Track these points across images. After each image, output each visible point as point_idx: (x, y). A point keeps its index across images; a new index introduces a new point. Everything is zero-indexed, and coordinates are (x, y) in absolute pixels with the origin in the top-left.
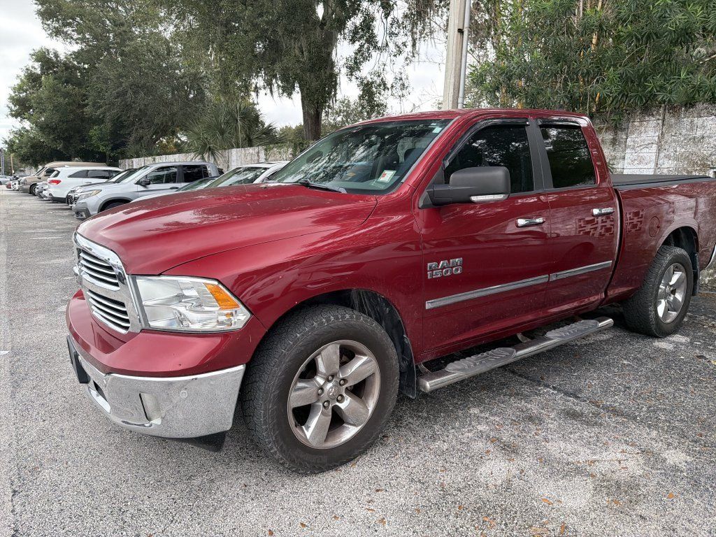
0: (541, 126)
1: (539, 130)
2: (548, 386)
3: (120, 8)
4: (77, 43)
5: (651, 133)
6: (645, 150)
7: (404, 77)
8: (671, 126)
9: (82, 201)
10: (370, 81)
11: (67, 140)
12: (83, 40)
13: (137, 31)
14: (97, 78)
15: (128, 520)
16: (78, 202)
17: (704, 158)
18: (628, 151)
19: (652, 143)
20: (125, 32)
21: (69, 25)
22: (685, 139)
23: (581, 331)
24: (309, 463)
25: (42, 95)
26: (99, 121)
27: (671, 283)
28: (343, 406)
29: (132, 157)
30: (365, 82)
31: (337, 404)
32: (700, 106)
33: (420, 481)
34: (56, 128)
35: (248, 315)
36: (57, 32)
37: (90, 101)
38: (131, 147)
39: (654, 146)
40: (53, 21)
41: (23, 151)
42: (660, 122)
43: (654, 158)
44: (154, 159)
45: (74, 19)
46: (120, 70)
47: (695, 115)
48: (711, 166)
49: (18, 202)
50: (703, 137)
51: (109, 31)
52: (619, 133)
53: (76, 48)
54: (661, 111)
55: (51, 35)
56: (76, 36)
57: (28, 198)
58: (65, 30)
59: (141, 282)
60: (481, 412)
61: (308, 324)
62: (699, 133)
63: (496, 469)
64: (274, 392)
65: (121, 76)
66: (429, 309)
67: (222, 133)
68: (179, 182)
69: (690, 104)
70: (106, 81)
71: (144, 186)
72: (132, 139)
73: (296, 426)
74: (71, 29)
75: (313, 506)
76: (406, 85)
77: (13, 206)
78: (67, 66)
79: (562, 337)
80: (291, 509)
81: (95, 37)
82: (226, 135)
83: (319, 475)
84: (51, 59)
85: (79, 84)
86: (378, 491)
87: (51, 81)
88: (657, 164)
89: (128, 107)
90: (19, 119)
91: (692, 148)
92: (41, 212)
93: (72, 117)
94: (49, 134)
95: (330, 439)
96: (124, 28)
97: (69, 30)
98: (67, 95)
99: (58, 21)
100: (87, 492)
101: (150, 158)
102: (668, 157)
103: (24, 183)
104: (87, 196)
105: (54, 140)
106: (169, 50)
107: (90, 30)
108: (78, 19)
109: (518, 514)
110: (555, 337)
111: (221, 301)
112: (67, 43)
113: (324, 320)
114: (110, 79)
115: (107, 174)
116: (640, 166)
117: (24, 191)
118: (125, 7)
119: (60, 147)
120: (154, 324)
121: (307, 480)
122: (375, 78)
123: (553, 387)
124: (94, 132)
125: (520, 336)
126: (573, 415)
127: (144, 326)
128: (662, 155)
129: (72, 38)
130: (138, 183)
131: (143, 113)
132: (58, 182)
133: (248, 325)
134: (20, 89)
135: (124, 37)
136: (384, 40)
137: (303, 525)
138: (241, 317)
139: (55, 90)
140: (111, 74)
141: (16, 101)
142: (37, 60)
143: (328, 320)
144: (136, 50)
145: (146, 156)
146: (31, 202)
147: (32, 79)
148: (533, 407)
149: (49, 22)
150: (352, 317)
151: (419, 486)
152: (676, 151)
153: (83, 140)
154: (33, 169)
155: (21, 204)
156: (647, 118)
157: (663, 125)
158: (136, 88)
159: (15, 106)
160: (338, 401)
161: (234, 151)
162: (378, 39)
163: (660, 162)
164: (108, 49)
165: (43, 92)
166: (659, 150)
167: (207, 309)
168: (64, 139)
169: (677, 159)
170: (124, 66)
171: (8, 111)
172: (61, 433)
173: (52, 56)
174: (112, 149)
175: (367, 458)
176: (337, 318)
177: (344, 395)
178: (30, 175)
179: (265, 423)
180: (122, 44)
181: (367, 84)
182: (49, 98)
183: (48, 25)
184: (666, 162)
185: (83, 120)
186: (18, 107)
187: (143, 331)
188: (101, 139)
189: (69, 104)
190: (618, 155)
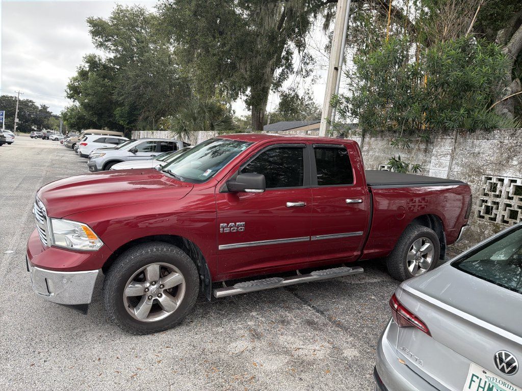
0: (314, 148)
1: (313, 150)
2: (309, 305)
3: (143, 31)
4: (113, 52)
5: (447, 147)
6: (443, 158)
7: (310, 92)
8: (460, 144)
9: (94, 160)
10: (288, 93)
11: (100, 115)
12: (117, 51)
13: (151, 46)
14: (123, 76)
15: (33, 344)
16: (92, 160)
17: (479, 168)
18: (433, 158)
19: (447, 154)
20: (143, 47)
21: (109, 40)
22: (468, 153)
23: (336, 273)
24: (135, 328)
25: (88, 85)
26: (122, 105)
27: (421, 250)
28: (160, 300)
29: (140, 130)
30: (284, 94)
31: (157, 298)
32: (478, 132)
33: (193, 346)
34: (94, 108)
35: (103, 244)
36: (101, 45)
37: (116, 92)
38: (140, 123)
39: (448, 156)
40: (99, 37)
41: (72, 121)
42: (453, 140)
43: (448, 164)
44: (153, 133)
45: (113, 37)
46: (138, 72)
47: (475, 138)
48: (483, 173)
49: (63, 154)
50: (479, 153)
51: (133, 46)
52: (429, 144)
53: (112, 55)
54: (454, 133)
55: (97, 47)
56: (113, 48)
57: (70, 152)
58: (106, 44)
59: (54, 221)
60: (257, 314)
61: (139, 251)
62: (477, 150)
63: (241, 345)
64: (115, 286)
65: (137, 76)
66: (221, 250)
67: (195, 119)
68: (157, 152)
69: (472, 130)
70: (128, 79)
71: (134, 153)
72: (141, 118)
73: (129, 307)
74: (110, 43)
75: (129, 350)
76: (312, 98)
77: (57, 158)
78: (105, 66)
79: (320, 275)
80: (116, 350)
81: (125, 49)
82: (198, 121)
83: (142, 336)
84: (96, 62)
85: (111, 79)
86: (167, 347)
87: (94, 76)
88: (451, 168)
89: (140, 96)
90: (72, 100)
91: (472, 160)
92: (73, 163)
93: (105, 100)
94: (89, 111)
95: (151, 317)
96: (143, 45)
97: (109, 44)
98: (104, 86)
99: (102, 38)
100: (19, 329)
101: (150, 132)
102: (457, 164)
103: (69, 142)
104: (97, 157)
105: (92, 115)
106: (170, 61)
107: (122, 44)
108: (115, 37)
109: (234, 368)
110: (315, 276)
111: (89, 235)
112: (107, 52)
113: (149, 250)
114: (130, 78)
115: (117, 141)
116: (439, 169)
117: (68, 147)
118: (146, 31)
119: (95, 119)
120: (58, 243)
121: (134, 338)
122: (291, 92)
123: (313, 307)
124: (117, 111)
125: (298, 272)
126: (310, 323)
127: (53, 244)
128: (454, 162)
129: (110, 49)
130: (130, 151)
131: (150, 100)
132: (85, 144)
133: (102, 249)
134: (75, 79)
135: (143, 50)
136: (300, 67)
137: (118, 358)
138: (98, 244)
139: (96, 83)
140: (131, 74)
141: (71, 87)
142: (87, 62)
143: (152, 251)
144: (149, 59)
145: (148, 130)
146: (71, 156)
147: (83, 74)
148: (289, 316)
149: (97, 38)
150: (168, 250)
151: (192, 347)
152: (462, 161)
153: (110, 116)
154: (77, 133)
155: (63, 156)
156: (445, 137)
157: (456, 142)
158: (147, 84)
159: (70, 91)
160: (159, 297)
161: (200, 132)
162: (294, 66)
163: (453, 167)
164: (132, 58)
165: (89, 83)
166: (453, 159)
167: (82, 238)
168: (98, 115)
169: (462, 166)
170: (141, 70)
171: (65, 94)
172: (20, 299)
173: (97, 59)
174: (128, 123)
175: (173, 331)
176: (158, 250)
177: (163, 294)
178: (74, 137)
179: (109, 302)
180: (141, 54)
181: (285, 96)
182: (92, 87)
183: (96, 40)
184: (456, 167)
185: (111, 102)
186: (72, 92)
187: (52, 246)
188: (121, 117)
189: (104, 92)
190: (428, 159)
